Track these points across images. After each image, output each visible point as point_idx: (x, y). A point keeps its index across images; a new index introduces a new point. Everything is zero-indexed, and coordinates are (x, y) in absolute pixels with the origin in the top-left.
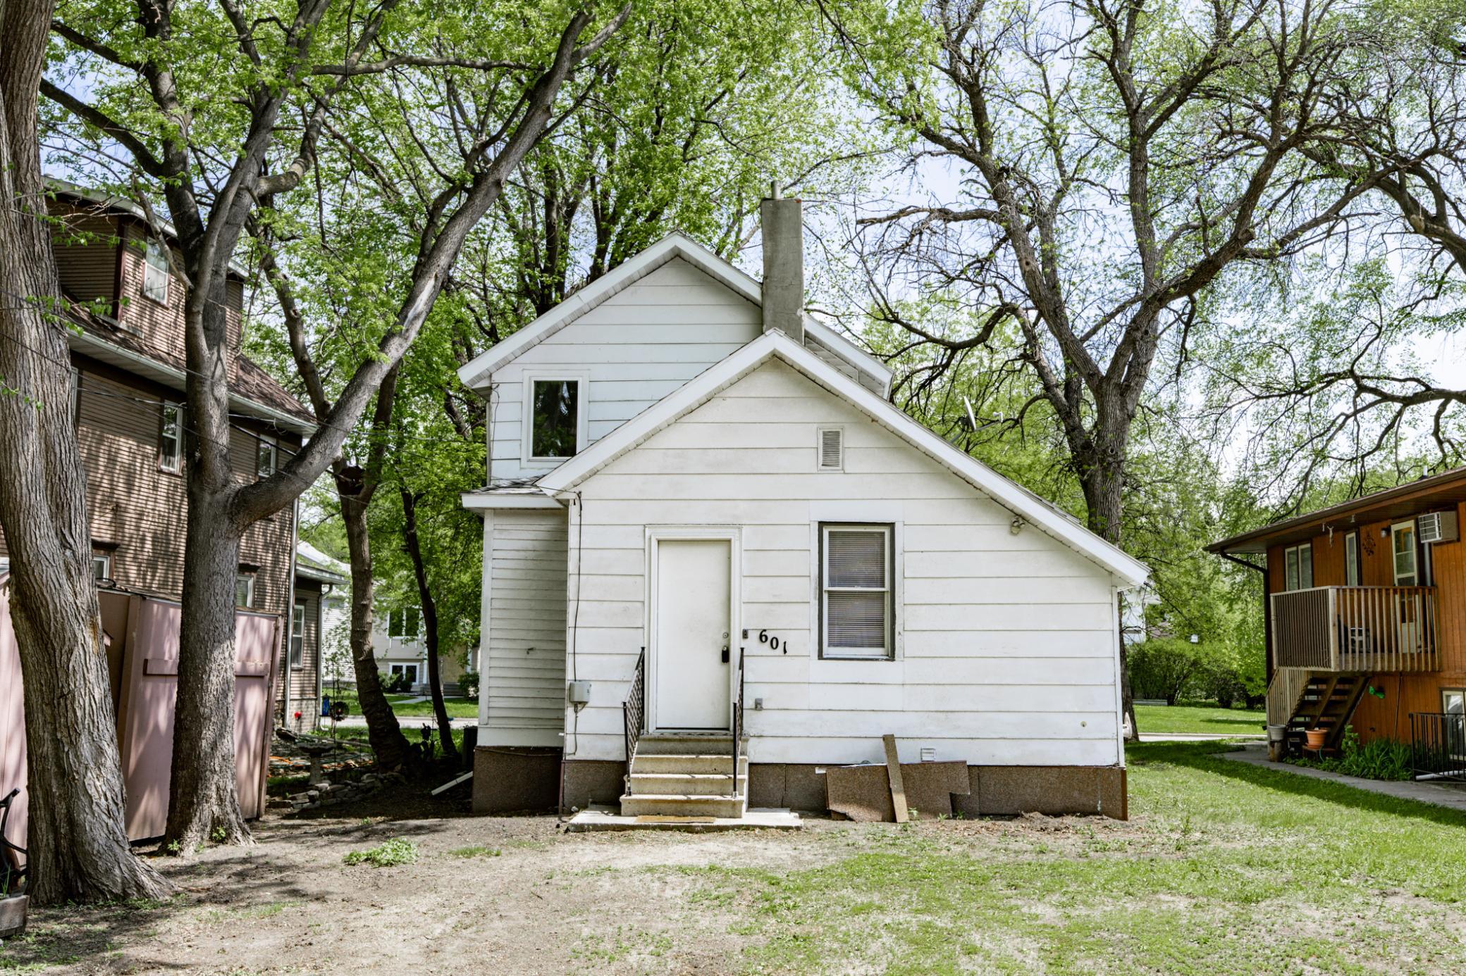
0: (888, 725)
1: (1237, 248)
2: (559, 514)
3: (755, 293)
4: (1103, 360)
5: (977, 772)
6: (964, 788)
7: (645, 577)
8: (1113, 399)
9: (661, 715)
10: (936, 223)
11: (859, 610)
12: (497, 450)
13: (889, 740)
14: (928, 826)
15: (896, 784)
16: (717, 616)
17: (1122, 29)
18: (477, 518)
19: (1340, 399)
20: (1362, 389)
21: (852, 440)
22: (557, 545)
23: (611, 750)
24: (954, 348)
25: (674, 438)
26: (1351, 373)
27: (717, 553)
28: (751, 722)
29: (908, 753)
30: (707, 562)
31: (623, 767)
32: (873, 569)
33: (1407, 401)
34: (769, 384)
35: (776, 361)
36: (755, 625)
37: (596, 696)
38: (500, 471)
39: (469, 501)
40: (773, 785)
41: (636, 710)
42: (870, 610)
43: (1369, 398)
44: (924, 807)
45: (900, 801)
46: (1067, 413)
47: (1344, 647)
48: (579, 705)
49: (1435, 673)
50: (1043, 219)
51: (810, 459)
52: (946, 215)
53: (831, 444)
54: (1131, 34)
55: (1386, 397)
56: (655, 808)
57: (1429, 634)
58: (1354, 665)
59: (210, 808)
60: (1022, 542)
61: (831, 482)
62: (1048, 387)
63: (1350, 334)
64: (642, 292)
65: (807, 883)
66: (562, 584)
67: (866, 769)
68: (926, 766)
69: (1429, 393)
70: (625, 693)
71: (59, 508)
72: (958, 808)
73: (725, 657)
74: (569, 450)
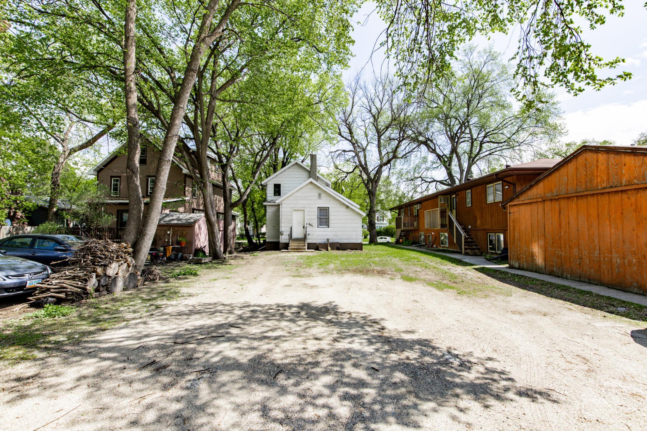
0: (328, 237)
1: (395, 157)
2: (278, 205)
3: (309, 169)
4: (372, 176)
5: (341, 244)
6: (339, 246)
7: (292, 215)
8: (374, 183)
9: (294, 236)
10: (343, 153)
11: (323, 220)
12: (268, 195)
13: (328, 239)
14: (333, 251)
15: (329, 245)
16: (303, 222)
17: (376, 117)
18: (265, 206)
19: (418, 182)
20: (422, 180)
21: (323, 195)
22: (278, 211)
23: (287, 241)
24: (348, 173)
25: (296, 195)
26: (420, 177)
27: (303, 212)
28: (308, 237)
29: (331, 241)
30: (301, 213)
31: (288, 244)
32: (325, 214)
33: (430, 182)
34: (310, 186)
35: (311, 183)
36: (308, 223)
37: (285, 233)
38: (269, 199)
39: (264, 204)
40: (311, 246)
41: (291, 235)
42: (326, 220)
43: (423, 181)
44: (332, 249)
45: (329, 248)
46: (367, 186)
47: (404, 226)
48: (282, 235)
49: (418, 230)
50: (364, 150)
51: (317, 198)
52: (344, 151)
53: (320, 195)
54: (378, 118)
55: (426, 182)
56: (293, 249)
57: (418, 224)
58: (406, 228)
59: (229, 249)
60: (348, 210)
61: (320, 201)
62: (363, 181)
63: (421, 170)
64: (291, 169)
65: (313, 257)
66: (279, 216)
67: (324, 244)
68: (333, 243)
69: (434, 181)
70: (289, 233)
71: (212, 207)
72: (338, 249)
73: (304, 227)
74: (279, 195)
